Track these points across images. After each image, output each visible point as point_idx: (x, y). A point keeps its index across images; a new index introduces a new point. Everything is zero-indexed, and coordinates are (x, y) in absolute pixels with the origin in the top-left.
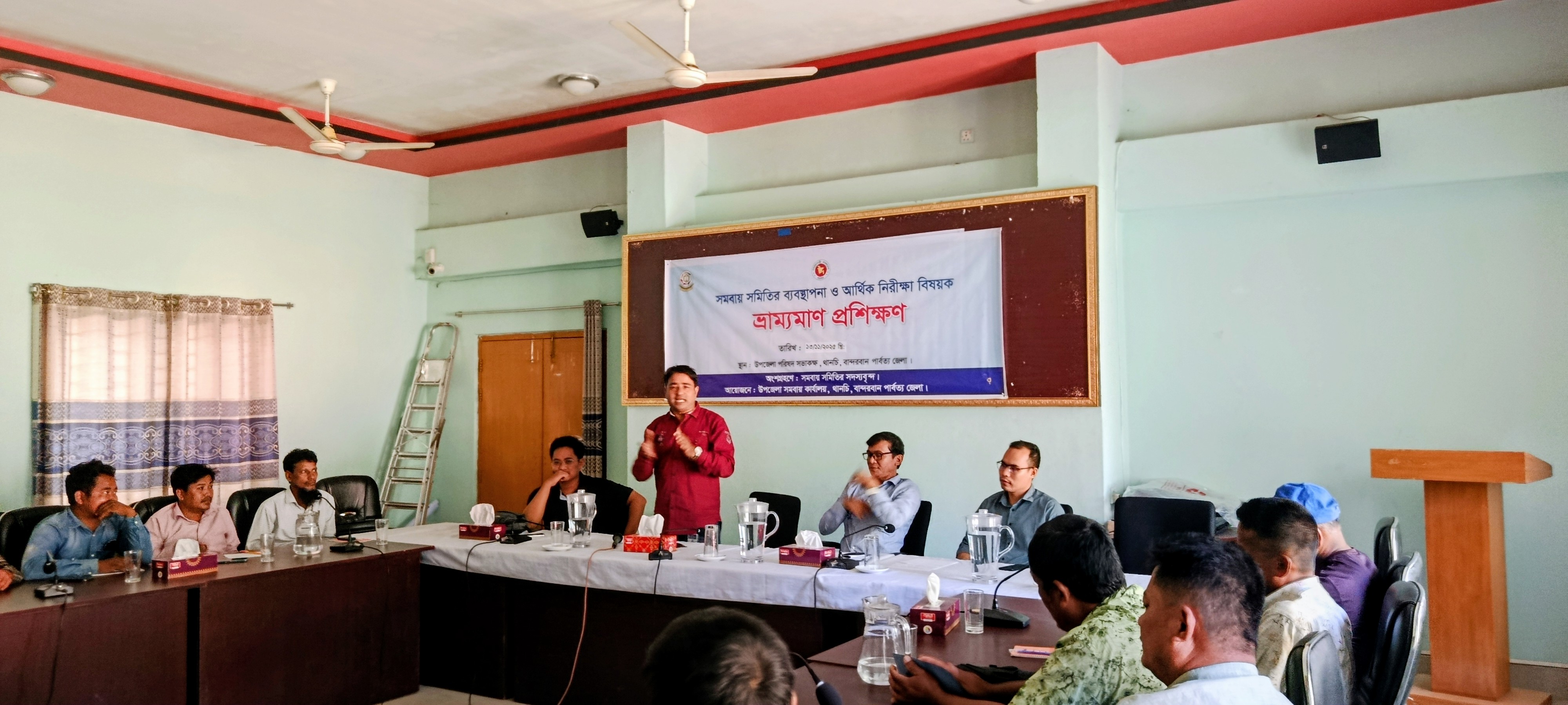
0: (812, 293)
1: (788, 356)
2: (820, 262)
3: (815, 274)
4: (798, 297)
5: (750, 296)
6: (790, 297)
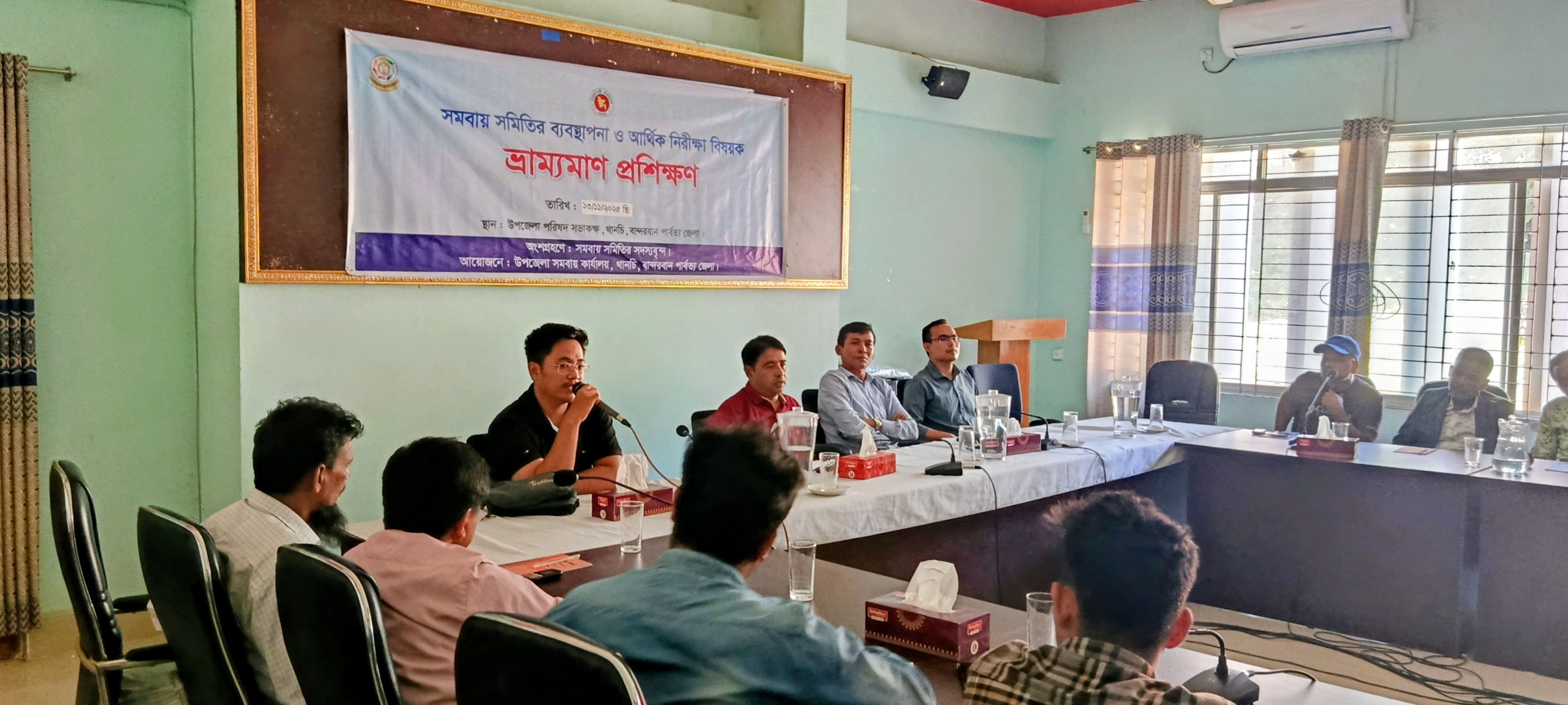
0: (590, 133)
1: (558, 216)
2: (600, 91)
3: (594, 107)
4: (571, 134)
5: (501, 120)
6: (560, 133)
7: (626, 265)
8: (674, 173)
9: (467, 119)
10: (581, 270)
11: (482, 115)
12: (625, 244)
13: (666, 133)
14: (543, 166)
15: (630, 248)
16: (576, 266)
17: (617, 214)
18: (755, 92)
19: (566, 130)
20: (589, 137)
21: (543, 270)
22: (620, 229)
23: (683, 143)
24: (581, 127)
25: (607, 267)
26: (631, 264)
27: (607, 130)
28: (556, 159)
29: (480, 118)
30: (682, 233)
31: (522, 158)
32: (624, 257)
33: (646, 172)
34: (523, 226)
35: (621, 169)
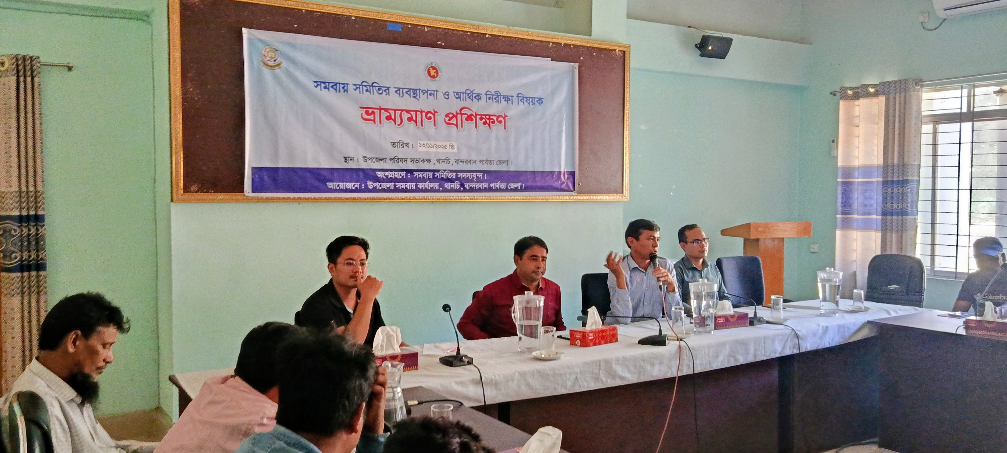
0: (424, 94)
1: (400, 152)
2: (432, 64)
4: (410, 95)
5: (357, 87)
6: (401, 95)
7: (452, 186)
8: (488, 120)
9: (332, 87)
10: (417, 190)
11: (343, 84)
12: (451, 171)
13: (483, 92)
14: (389, 118)
15: (455, 174)
16: (414, 188)
17: (445, 150)
18: (552, 60)
19: (406, 92)
20: (423, 97)
21: (389, 190)
22: (447, 160)
23: (495, 98)
24: (417, 90)
25: (437, 188)
26: (456, 185)
27: (437, 91)
28: (398, 113)
29: (342, 86)
30: (495, 163)
31: (373, 113)
32: (451, 181)
33: (467, 119)
34: (374, 160)
35: (448, 118)
